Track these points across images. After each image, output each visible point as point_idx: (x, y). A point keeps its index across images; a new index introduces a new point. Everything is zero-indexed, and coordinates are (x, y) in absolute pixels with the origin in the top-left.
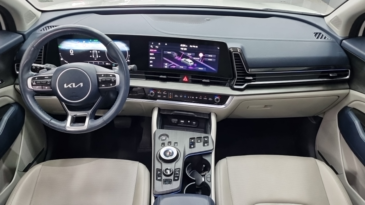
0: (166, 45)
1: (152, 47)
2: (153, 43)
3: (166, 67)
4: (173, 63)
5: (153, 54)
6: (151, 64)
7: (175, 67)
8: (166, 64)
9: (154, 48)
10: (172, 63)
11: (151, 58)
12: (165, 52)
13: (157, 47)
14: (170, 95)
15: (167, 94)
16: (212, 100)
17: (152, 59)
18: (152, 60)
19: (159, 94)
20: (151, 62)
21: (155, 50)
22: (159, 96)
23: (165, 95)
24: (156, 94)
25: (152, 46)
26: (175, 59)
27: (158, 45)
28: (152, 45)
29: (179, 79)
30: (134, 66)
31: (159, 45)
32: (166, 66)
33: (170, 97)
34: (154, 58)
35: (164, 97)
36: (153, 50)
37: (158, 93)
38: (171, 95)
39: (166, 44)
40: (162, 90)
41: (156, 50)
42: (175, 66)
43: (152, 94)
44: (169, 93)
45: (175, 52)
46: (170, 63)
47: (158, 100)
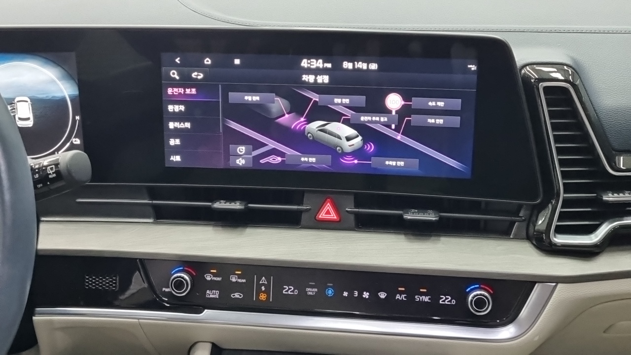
0: (237, 66)
1: (177, 78)
2: (177, 60)
3: (240, 162)
4: (272, 144)
5: (182, 108)
6: (176, 150)
7: (279, 159)
8: (242, 149)
9: (186, 81)
10: (265, 145)
11: (172, 125)
12: (234, 97)
13: (198, 75)
14: (259, 286)
15: (250, 282)
16: (454, 302)
17: (176, 129)
18: (177, 133)
19: (212, 285)
20: (174, 142)
21: (188, 91)
22: (212, 294)
23: (237, 287)
24: (199, 283)
25: (174, 74)
26: (280, 126)
27: (200, 66)
28: (175, 66)
29: (300, 212)
30: (73, 158)
31: (207, 66)
32: (241, 156)
33: (263, 297)
34: (188, 125)
35: (237, 295)
36: (181, 90)
37: (208, 278)
38: (267, 287)
39: (237, 62)
40: (224, 266)
41: (194, 91)
42: (281, 154)
43: (179, 284)
44: (259, 279)
45: (278, 95)
46: (259, 145)
47: (207, 312)
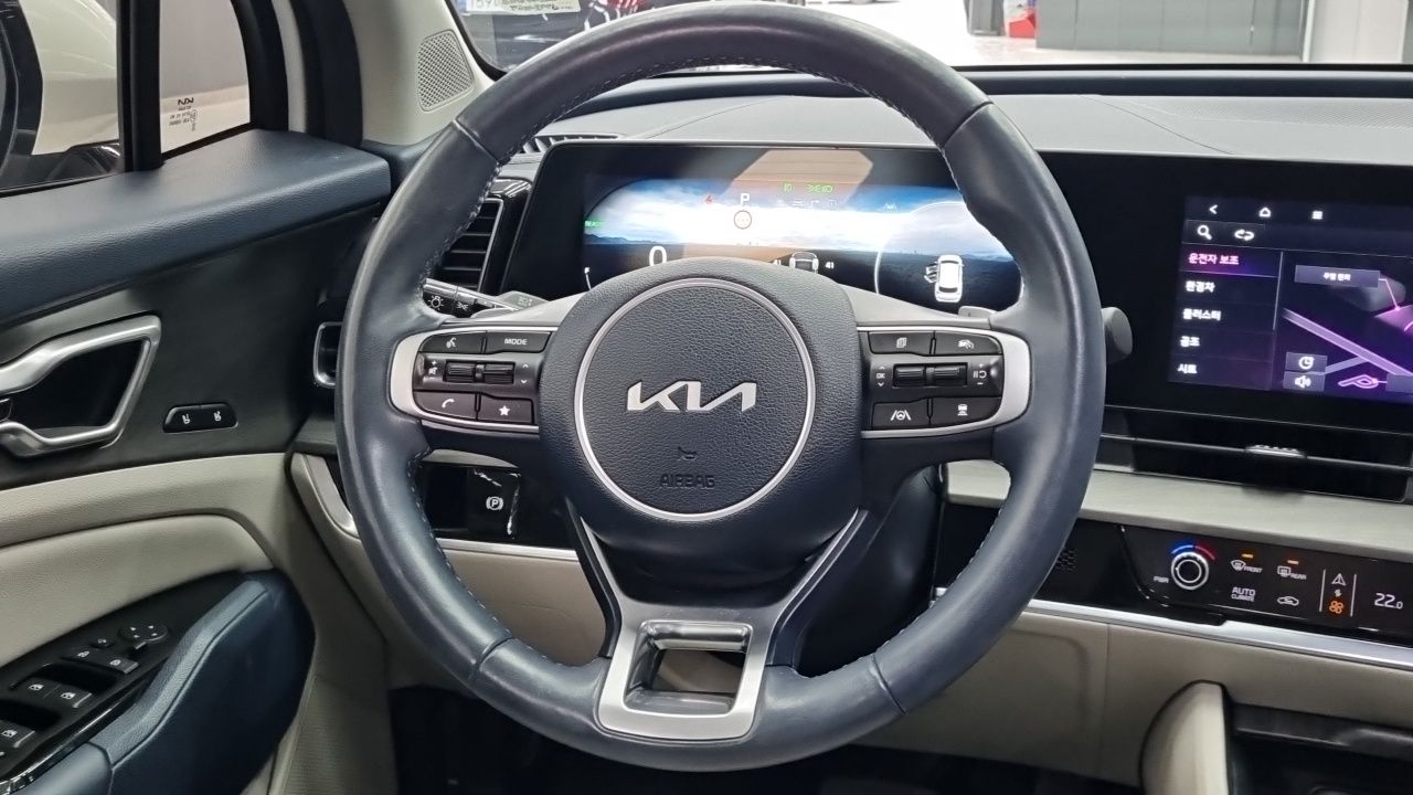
0: (1317, 221)
1: (1209, 237)
2: (1213, 209)
3: (1302, 382)
4: (1363, 355)
5: (1211, 286)
6: (1189, 355)
7: (1375, 382)
8: (1307, 361)
9: (1223, 244)
10: (1349, 356)
11: (1188, 314)
12: (1304, 273)
13: (1245, 235)
14: (1330, 588)
15: (1314, 582)
17: (1195, 321)
18: (1194, 327)
19: (1244, 580)
20: (1187, 342)
21: (1224, 260)
22: (1245, 594)
23: (1289, 586)
24: (1223, 579)
25: (1204, 232)
26: (1383, 325)
27: (1250, 219)
28: (1206, 218)
29: (1404, 476)
31: (1264, 220)
32: (1305, 373)
33: (1336, 607)
34: (1216, 315)
35: (1288, 600)
36: (1213, 258)
37: (1238, 566)
38: (1346, 591)
39: (1317, 215)
40: (1268, 550)
41: (1234, 260)
42: (1380, 374)
43: (1189, 570)
44: (1331, 577)
45: (1385, 273)
46: (1337, 354)
47: (1232, 628)
